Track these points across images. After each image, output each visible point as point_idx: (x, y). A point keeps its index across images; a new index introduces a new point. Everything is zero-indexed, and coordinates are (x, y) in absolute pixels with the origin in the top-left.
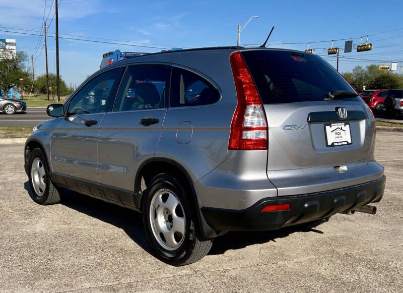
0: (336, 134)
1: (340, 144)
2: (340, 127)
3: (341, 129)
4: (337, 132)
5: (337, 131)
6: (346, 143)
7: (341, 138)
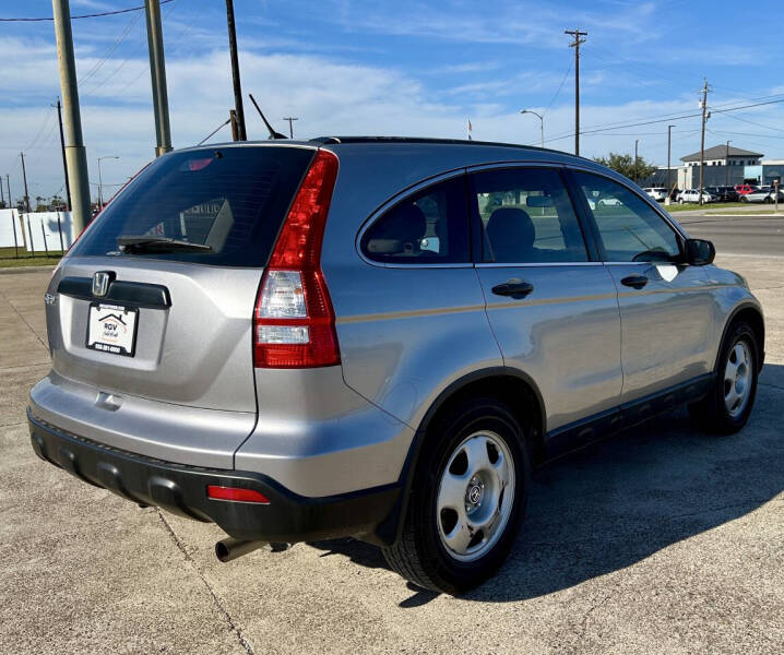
0: (106, 326)
1: (106, 348)
2: (117, 314)
3: (120, 319)
4: (108, 323)
5: (111, 321)
6: (118, 350)
7: (114, 338)
